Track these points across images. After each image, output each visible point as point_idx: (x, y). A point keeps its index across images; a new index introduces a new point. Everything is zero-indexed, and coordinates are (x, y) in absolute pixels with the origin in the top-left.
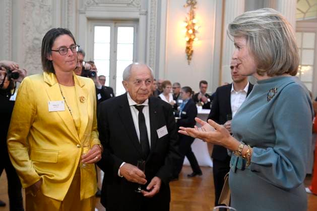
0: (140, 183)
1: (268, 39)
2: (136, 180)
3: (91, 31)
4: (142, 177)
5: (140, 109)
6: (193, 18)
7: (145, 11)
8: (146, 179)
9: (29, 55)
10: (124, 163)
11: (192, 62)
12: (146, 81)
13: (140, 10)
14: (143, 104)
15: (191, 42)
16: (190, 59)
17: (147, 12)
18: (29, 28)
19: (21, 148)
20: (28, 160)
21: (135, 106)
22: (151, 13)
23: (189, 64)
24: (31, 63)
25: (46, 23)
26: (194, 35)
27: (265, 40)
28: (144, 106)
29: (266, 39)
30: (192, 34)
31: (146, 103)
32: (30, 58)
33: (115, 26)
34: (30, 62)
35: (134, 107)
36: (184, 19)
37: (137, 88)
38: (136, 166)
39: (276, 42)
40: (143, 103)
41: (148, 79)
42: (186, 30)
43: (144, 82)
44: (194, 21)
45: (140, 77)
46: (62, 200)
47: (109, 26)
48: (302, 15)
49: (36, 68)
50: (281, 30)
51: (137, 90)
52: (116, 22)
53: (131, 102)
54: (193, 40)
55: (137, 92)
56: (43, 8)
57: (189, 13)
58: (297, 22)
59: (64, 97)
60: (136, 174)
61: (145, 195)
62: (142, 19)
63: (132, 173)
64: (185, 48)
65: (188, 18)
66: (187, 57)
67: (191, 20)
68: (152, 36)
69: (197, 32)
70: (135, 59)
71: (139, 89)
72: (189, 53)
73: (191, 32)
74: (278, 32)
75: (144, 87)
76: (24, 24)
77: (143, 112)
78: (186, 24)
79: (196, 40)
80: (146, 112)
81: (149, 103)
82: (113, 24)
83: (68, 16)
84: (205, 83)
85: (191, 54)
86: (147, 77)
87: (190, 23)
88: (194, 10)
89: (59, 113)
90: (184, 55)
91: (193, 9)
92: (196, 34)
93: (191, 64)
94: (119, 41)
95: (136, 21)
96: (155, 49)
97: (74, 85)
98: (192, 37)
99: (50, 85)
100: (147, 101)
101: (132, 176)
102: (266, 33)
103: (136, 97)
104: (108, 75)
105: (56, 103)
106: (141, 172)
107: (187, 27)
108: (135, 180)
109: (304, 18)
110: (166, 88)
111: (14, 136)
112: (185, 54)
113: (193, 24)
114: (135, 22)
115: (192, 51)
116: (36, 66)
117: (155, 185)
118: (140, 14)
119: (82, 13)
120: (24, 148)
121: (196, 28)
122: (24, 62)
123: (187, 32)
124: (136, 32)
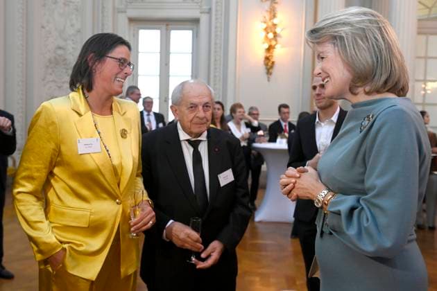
0: (194, 249)
1: (365, 40)
2: (188, 246)
3: (134, 36)
4: (197, 241)
5: (195, 144)
6: (274, 16)
7: (208, 7)
8: (202, 244)
9: (50, 71)
10: (171, 221)
11: (272, 77)
12: (203, 107)
13: (201, 7)
14: (199, 139)
15: (272, 50)
16: (271, 74)
17: (210, 9)
18: (50, 33)
19: (34, 203)
20: (44, 220)
21: (188, 140)
22: (217, 11)
23: (269, 80)
24: (52, 81)
25: (72, 25)
26: (276, 40)
27: (360, 42)
28: (200, 141)
29: (362, 40)
30: (272, 39)
31: (204, 137)
32: (51, 74)
33: (167, 30)
34: (51, 79)
35: (187, 142)
36: (262, 19)
37: (192, 116)
38: (189, 225)
39: (374, 44)
40: (200, 136)
41: (207, 103)
42: (264, 34)
43: (201, 108)
44: (275, 21)
45: (196, 101)
46: (94, 279)
47: (158, 29)
48: (427, 11)
49: (59, 87)
50: (380, 29)
51: (191, 118)
52: (167, 24)
53: (183, 136)
54: (274, 48)
55: (191, 121)
56: (68, 5)
57: (269, 10)
58: (419, 20)
59: (100, 131)
60: (188, 237)
61: (198, 267)
62: (204, 19)
63: (182, 236)
64: (263, 59)
65: (268, 18)
66: (266, 71)
67: (270, 19)
68: (218, 41)
69: (280, 36)
70: (195, 75)
71: (193, 118)
72: (269, 64)
73: (271, 35)
74: (377, 31)
75: (201, 114)
76: (43, 27)
77: (199, 149)
78: (264, 26)
79: (278, 47)
80: (203, 149)
81: (208, 137)
82: (164, 27)
83: (103, 16)
84: (286, 106)
85: (272, 67)
86: (206, 100)
87: (270, 24)
88: (276, 6)
89: (94, 156)
90: (262, 69)
91: (274, 5)
92: (278, 39)
93: (271, 79)
94: (172, 49)
95: (196, 21)
96: (222, 59)
97: (112, 114)
98: (273, 43)
99: (80, 115)
100: (206, 133)
101: (184, 241)
102: (360, 32)
103: (190, 129)
104: (158, 96)
105: (89, 141)
106: (196, 235)
107: (266, 29)
108: (186, 245)
109: (429, 14)
110: (238, 114)
111: (24, 186)
112: (264, 67)
113: (275, 25)
114: (193, 23)
115: (273, 63)
116: (59, 85)
117: (213, 252)
118: (201, 13)
119: (122, 12)
120: (38, 204)
121: (278, 30)
122: (43, 80)
123: (266, 37)
124: (196, 37)
